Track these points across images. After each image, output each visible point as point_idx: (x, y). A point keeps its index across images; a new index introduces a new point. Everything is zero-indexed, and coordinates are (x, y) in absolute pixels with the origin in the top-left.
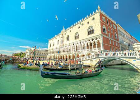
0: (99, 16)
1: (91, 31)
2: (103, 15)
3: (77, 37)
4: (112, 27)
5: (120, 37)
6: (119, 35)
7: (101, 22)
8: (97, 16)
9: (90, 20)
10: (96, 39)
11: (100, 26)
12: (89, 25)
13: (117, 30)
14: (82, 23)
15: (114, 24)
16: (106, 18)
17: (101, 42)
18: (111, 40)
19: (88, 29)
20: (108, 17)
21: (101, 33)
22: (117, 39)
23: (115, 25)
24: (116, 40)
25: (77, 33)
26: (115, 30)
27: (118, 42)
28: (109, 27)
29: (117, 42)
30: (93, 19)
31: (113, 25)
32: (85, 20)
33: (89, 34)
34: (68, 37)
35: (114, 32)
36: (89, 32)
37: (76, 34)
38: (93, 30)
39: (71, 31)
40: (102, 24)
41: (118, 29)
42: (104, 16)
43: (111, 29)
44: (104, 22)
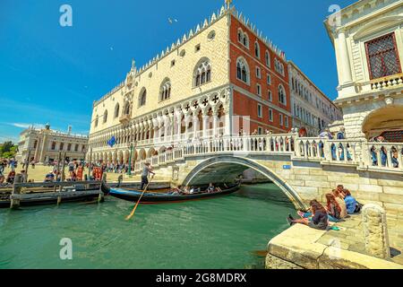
0: (227, 28)
1: (203, 74)
2: (241, 25)
3: (165, 94)
4: (272, 68)
5: (296, 100)
6: (292, 94)
7: (231, 45)
8: (222, 27)
9: (202, 38)
10: (215, 99)
11: (227, 57)
12: (199, 55)
13: (286, 78)
14: (180, 49)
15: (279, 59)
16: (253, 37)
17: (226, 108)
18: (266, 107)
19: (196, 68)
20: (259, 35)
21: (227, 81)
22: (285, 104)
23: (282, 61)
24: (281, 106)
25: (167, 79)
26: (282, 77)
27: (288, 114)
28: (260, 66)
29: (284, 115)
30: (212, 35)
31: (277, 62)
32: (192, 38)
33: (197, 84)
34: (144, 94)
35: (277, 82)
36: (198, 76)
37: (163, 84)
38: (209, 71)
39: (150, 75)
40: (234, 53)
41: (290, 77)
42: (245, 29)
43: (267, 71)
44: (245, 49)
